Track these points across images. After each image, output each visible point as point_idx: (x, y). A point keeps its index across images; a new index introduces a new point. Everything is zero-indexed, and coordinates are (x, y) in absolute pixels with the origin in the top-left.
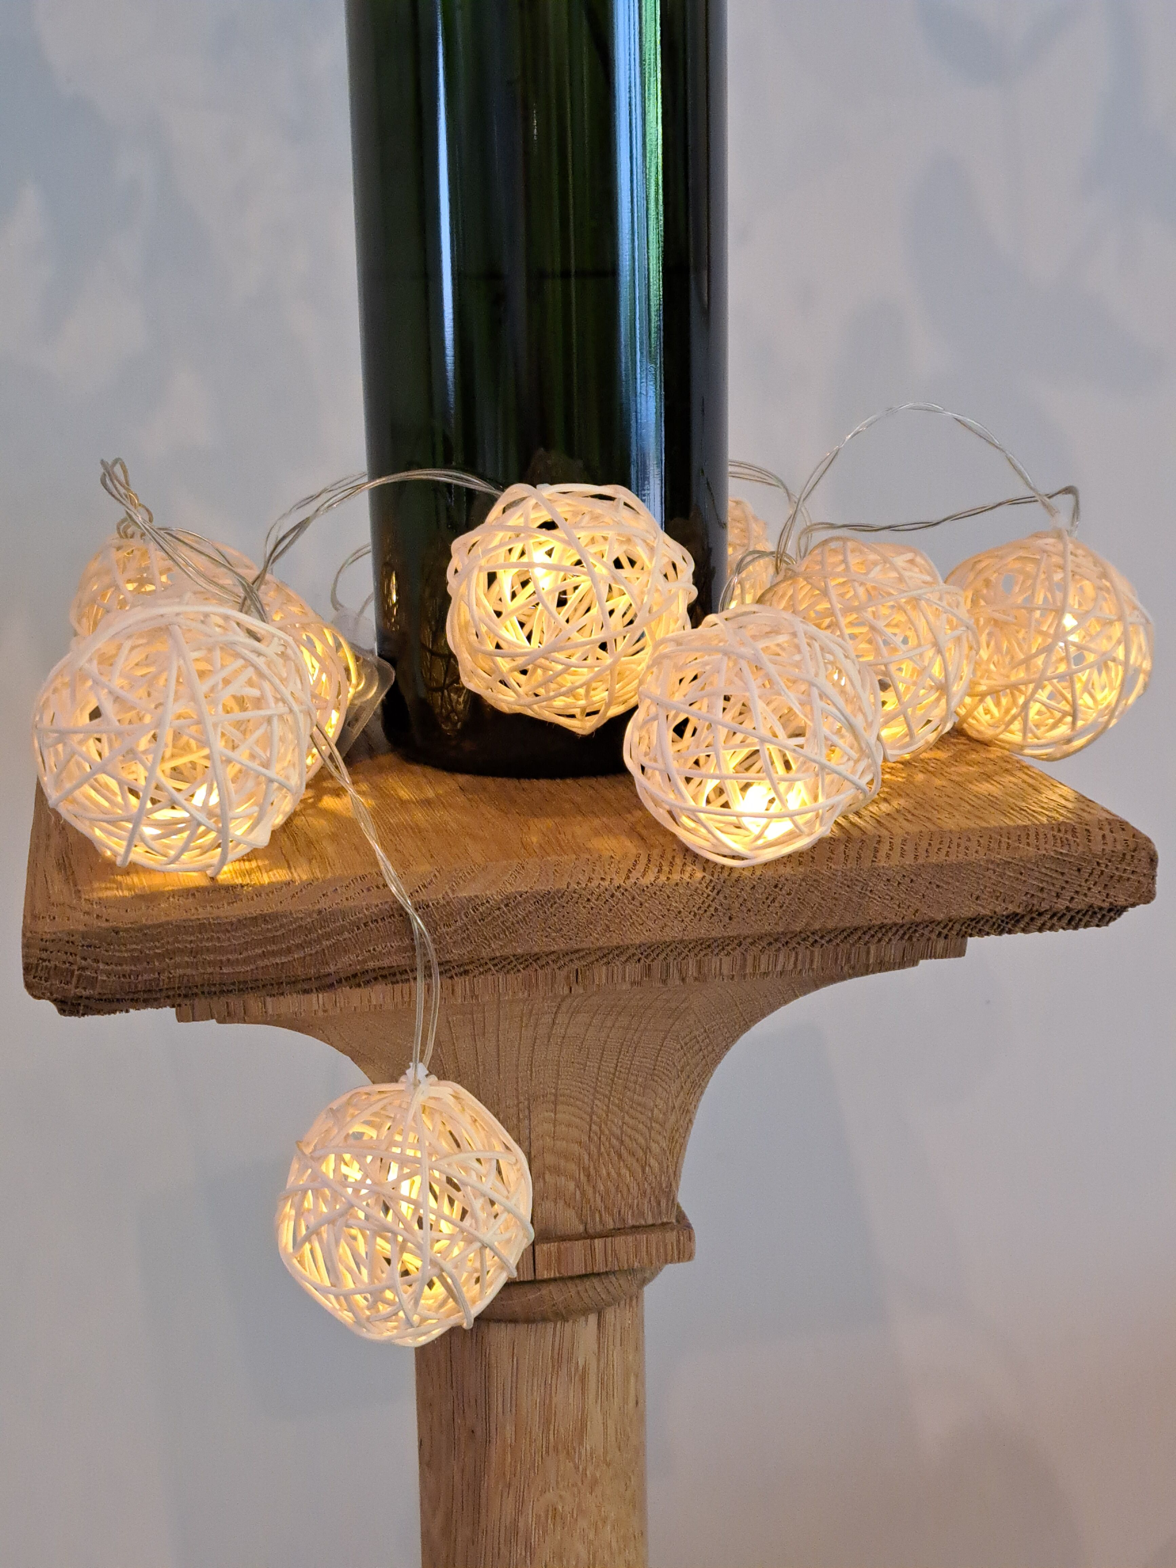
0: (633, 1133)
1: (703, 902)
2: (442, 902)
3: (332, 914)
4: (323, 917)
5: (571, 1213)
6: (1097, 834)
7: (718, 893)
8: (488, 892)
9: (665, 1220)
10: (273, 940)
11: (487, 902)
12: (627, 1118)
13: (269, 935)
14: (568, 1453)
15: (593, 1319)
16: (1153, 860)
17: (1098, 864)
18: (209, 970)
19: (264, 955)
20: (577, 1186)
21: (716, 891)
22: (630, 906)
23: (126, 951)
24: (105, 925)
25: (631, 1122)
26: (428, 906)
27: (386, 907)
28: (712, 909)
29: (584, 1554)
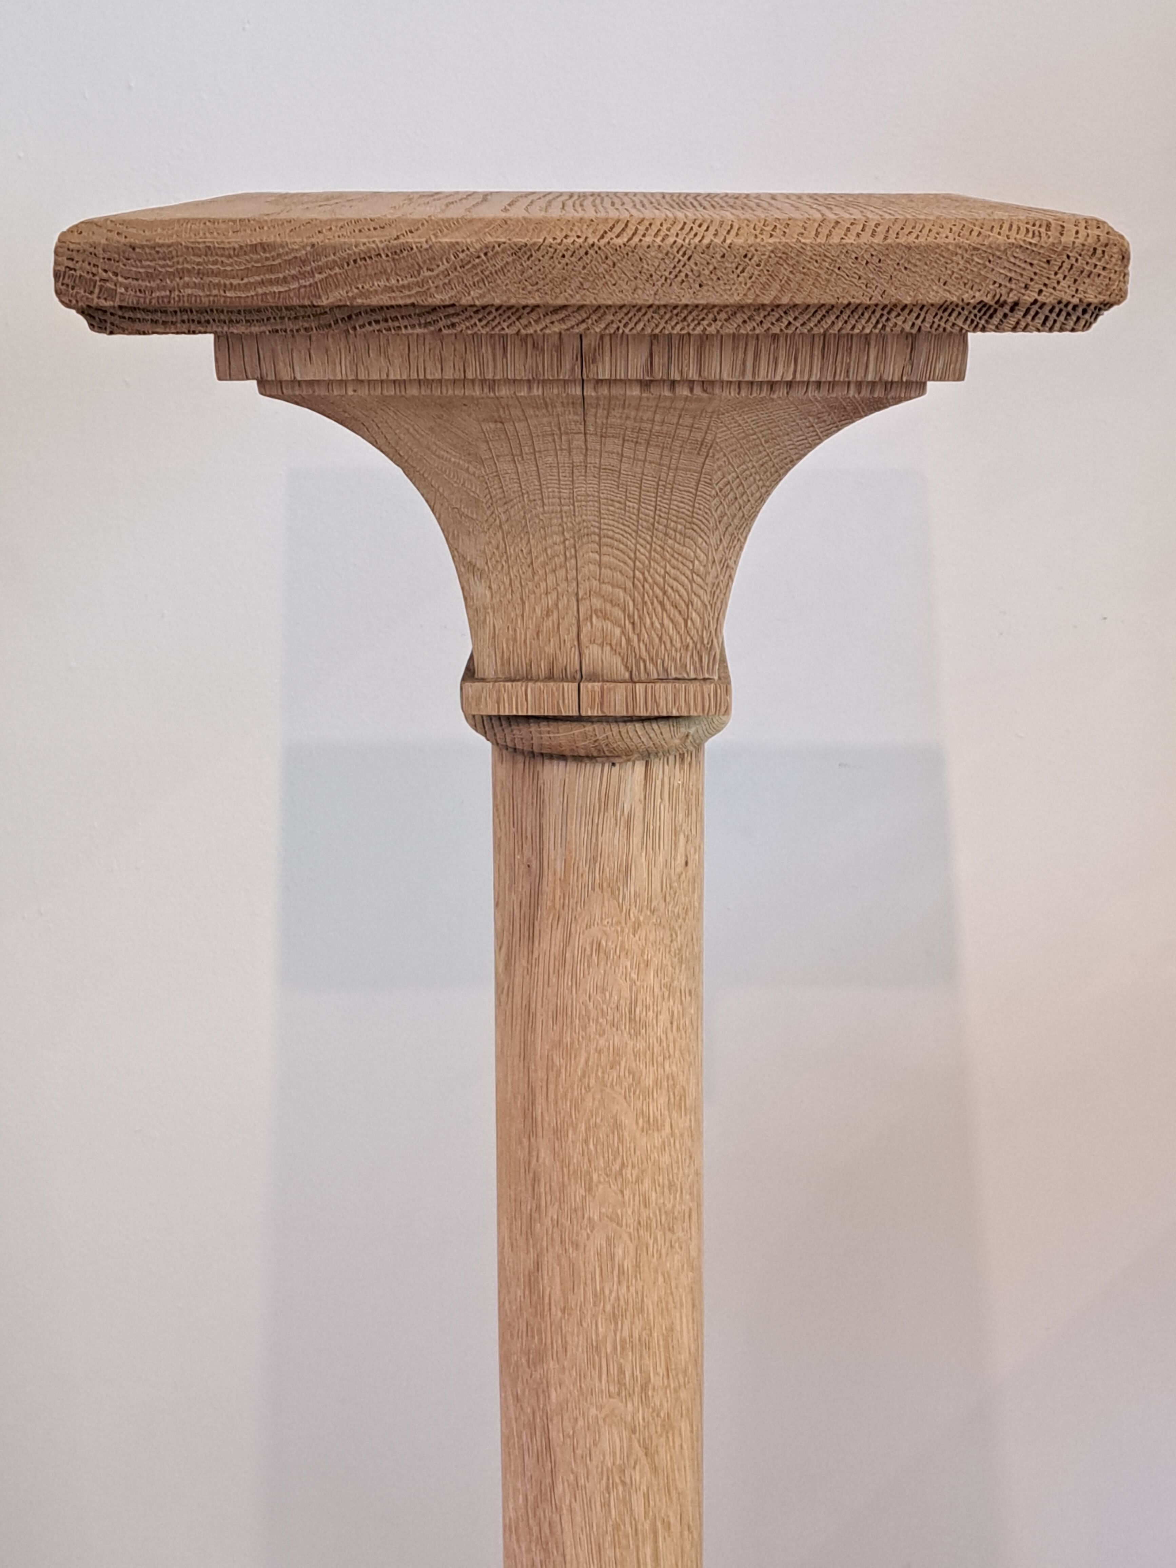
1: (675, 267)
2: (425, 246)
3: (325, 248)
4: (317, 251)
5: (617, 661)
6: (1070, 228)
7: (689, 259)
8: (469, 240)
9: (707, 676)
10: (271, 269)
11: (468, 249)
12: (668, 568)
13: (268, 263)
14: (612, 893)
15: (640, 767)
16: (1125, 257)
17: (1068, 257)
18: (215, 292)
19: (262, 282)
20: (623, 633)
21: (686, 257)
22: (605, 265)
23: (142, 267)
24: (123, 240)
26: (412, 249)
27: (374, 245)
28: (683, 275)
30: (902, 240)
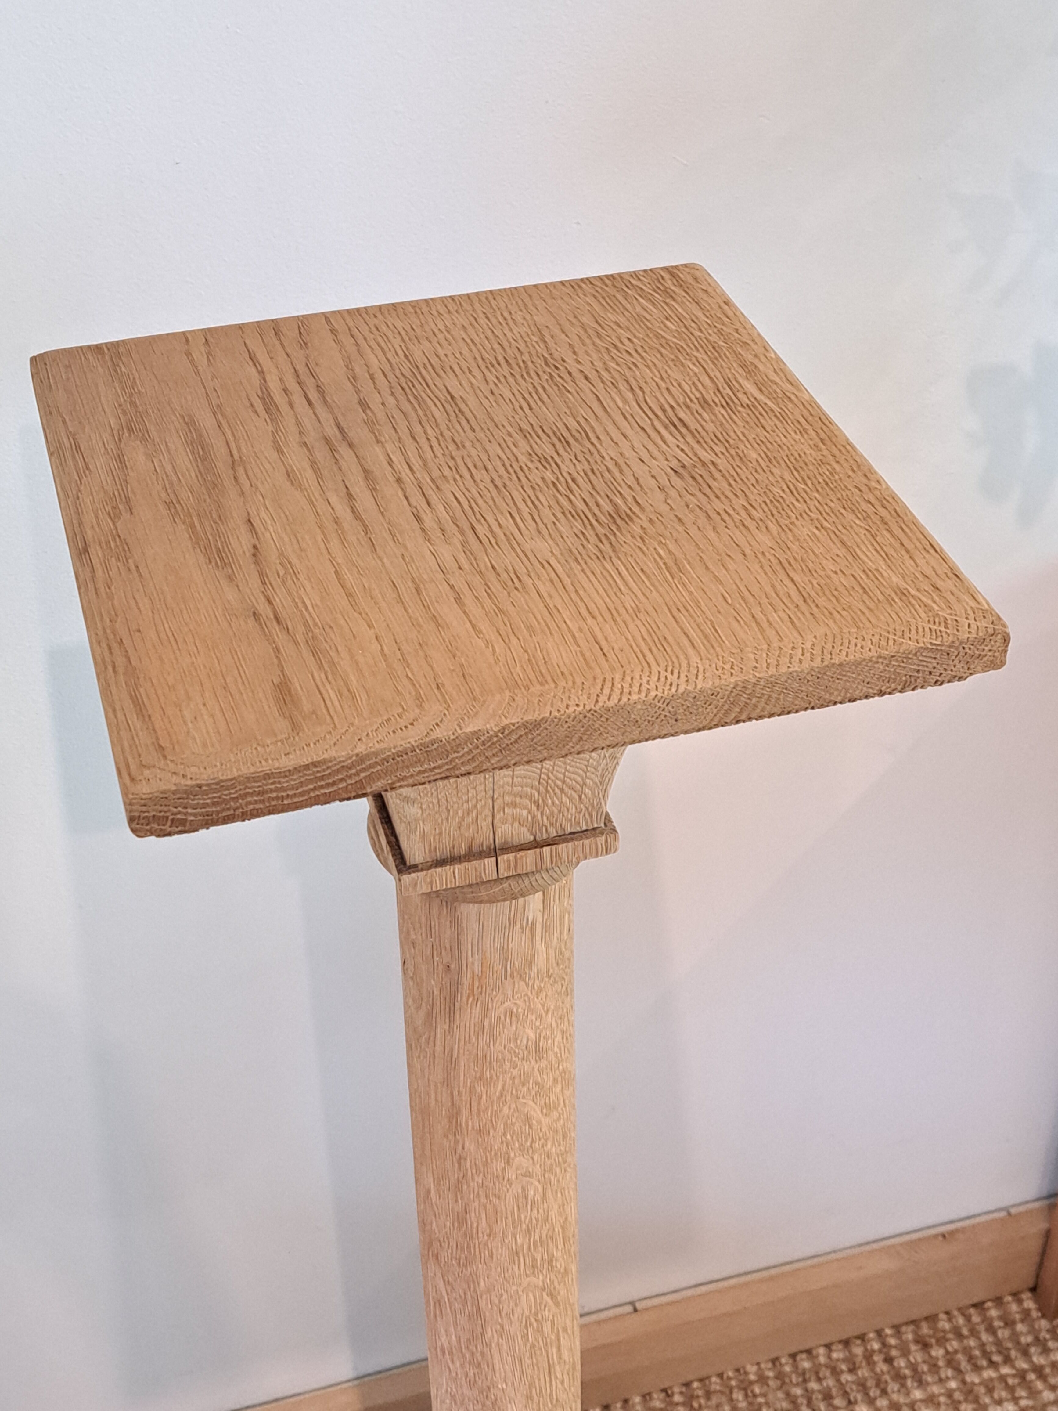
0: (573, 776)
1: (656, 712)
2: (452, 737)
3: (367, 755)
4: (361, 758)
5: (524, 829)
7: (667, 704)
8: (488, 726)
9: (596, 826)
10: (322, 778)
11: (488, 733)
12: (568, 767)
13: (319, 775)
14: (521, 976)
15: (539, 894)
16: (1006, 640)
17: (964, 648)
18: (273, 803)
19: (315, 789)
20: (529, 812)
21: (665, 704)
22: (599, 722)
23: (209, 798)
24: (189, 782)
25: (571, 769)
26: (441, 741)
27: (409, 745)
28: (662, 717)
29: (532, 1035)
30: (836, 661)
